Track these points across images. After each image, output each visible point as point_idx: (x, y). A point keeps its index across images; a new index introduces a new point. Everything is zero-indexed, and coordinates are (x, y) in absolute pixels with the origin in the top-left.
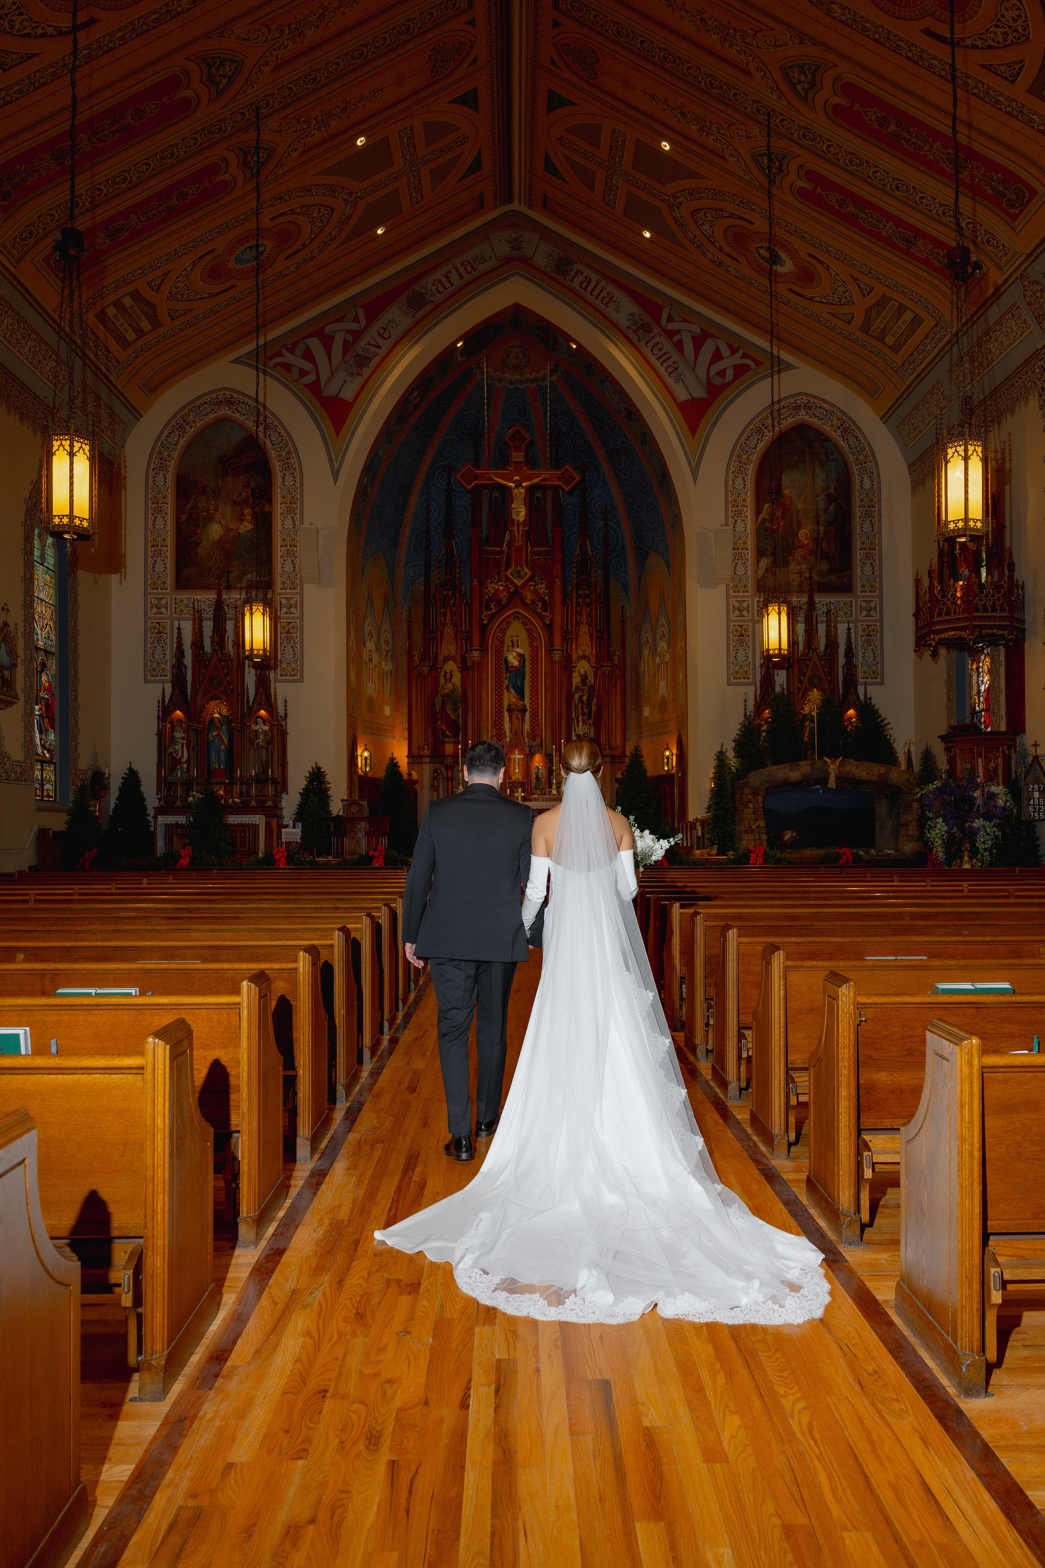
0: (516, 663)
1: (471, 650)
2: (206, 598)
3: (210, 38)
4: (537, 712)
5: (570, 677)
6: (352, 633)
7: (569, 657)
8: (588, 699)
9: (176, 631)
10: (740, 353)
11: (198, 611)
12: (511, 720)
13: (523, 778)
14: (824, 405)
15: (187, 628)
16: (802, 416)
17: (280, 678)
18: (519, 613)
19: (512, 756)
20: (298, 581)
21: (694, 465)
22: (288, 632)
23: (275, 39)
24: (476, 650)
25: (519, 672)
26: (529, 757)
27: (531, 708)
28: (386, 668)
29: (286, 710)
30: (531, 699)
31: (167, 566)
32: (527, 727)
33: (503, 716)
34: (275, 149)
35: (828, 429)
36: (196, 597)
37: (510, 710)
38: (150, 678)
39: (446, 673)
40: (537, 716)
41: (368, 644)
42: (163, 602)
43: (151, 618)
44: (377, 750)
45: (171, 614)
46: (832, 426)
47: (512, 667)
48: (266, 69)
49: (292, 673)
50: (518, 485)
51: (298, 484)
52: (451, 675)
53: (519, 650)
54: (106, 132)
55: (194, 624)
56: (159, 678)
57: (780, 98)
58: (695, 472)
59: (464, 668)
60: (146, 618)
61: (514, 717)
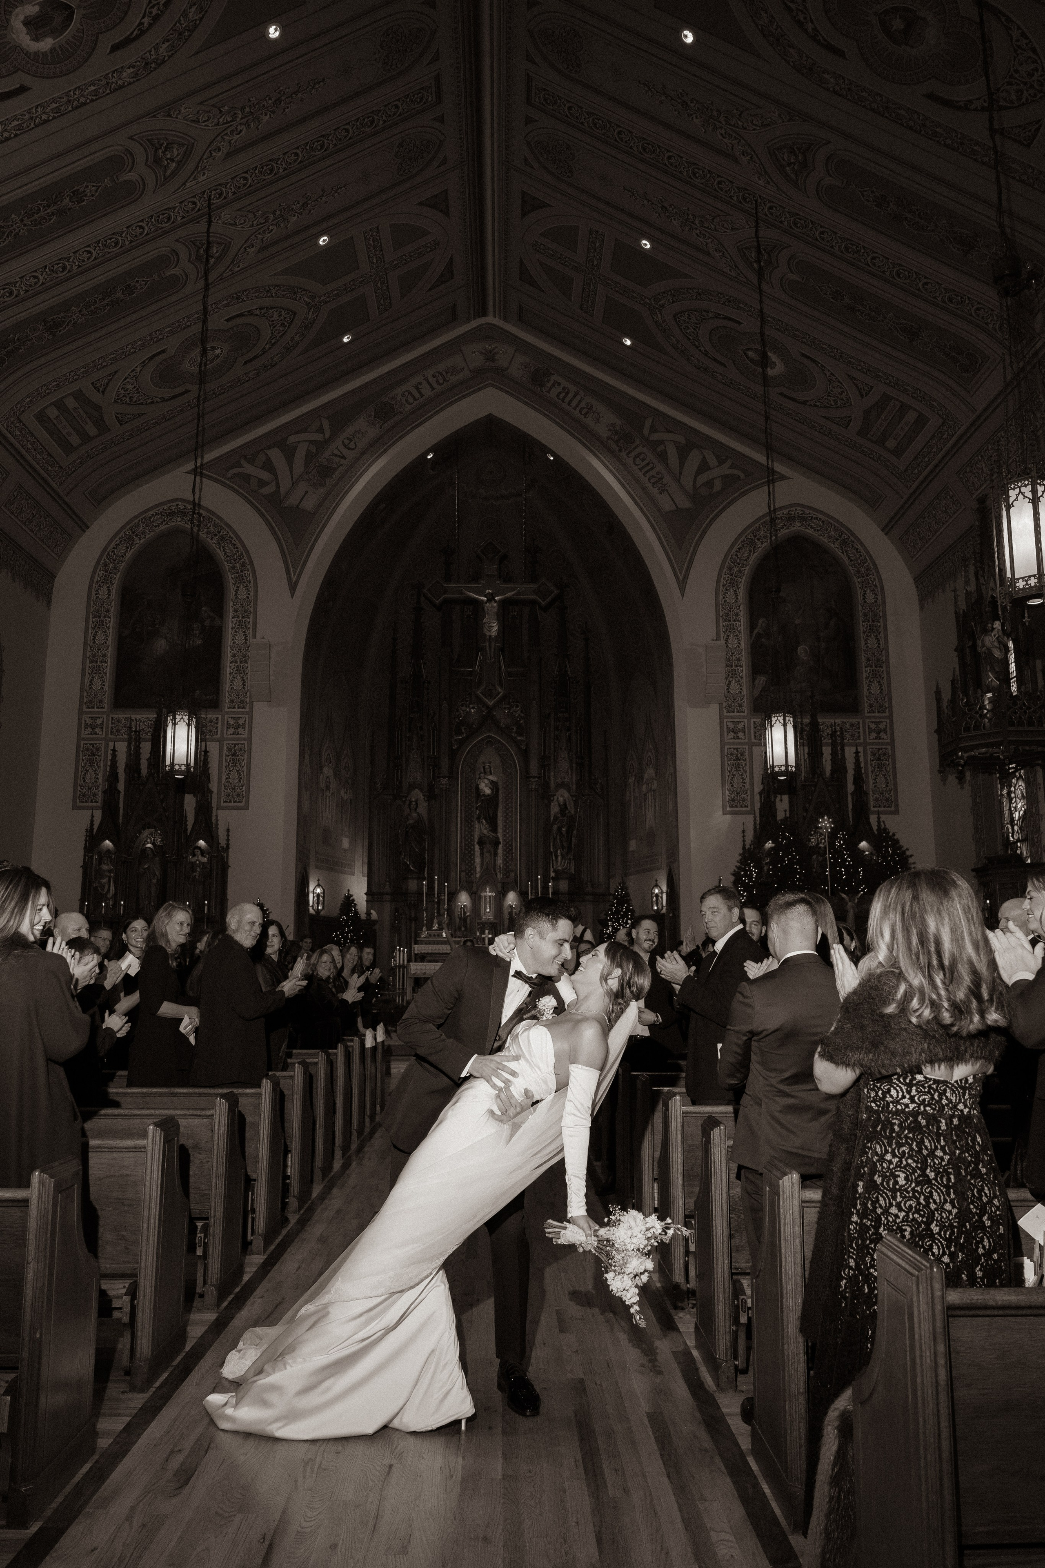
0: (488, 791)
1: (439, 777)
2: (144, 717)
3: (154, 116)
4: (511, 845)
5: (548, 806)
6: (307, 757)
7: (546, 785)
8: (567, 832)
9: (110, 752)
10: (729, 462)
11: (136, 731)
12: (482, 854)
13: (495, 918)
14: (820, 516)
15: (122, 747)
16: (797, 527)
17: (223, 804)
18: (492, 737)
19: (483, 894)
20: (248, 700)
21: (681, 578)
22: (234, 755)
23: (228, 122)
24: (444, 777)
25: (491, 802)
26: (502, 895)
27: (504, 840)
28: (345, 797)
29: (228, 840)
30: (504, 831)
31: (105, 684)
32: (500, 861)
33: (474, 850)
34: (230, 243)
35: (826, 540)
36: (133, 717)
37: (481, 843)
38: (79, 804)
39: (411, 802)
40: (512, 849)
41: (325, 770)
42: (99, 722)
43: (84, 739)
44: (332, 887)
45: (107, 734)
46: (829, 537)
47: (484, 795)
48: (218, 155)
49: (237, 799)
50: (491, 598)
51: (252, 597)
52: (417, 804)
53: (491, 777)
54: (41, 214)
55: (129, 744)
56: (90, 804)
57: (769, 183)
58: (682, 585)
59: (431, 796)
60: (79, 738)
61: (485, 850)
